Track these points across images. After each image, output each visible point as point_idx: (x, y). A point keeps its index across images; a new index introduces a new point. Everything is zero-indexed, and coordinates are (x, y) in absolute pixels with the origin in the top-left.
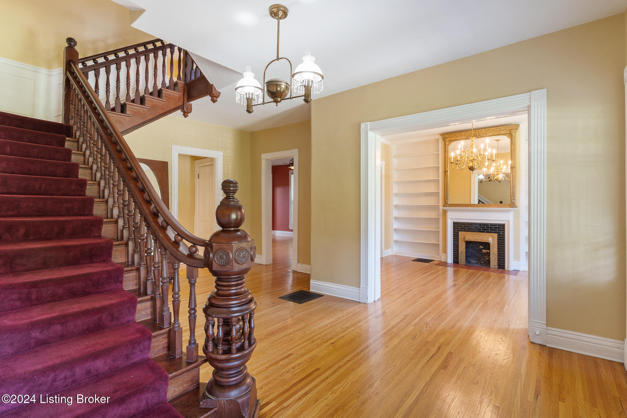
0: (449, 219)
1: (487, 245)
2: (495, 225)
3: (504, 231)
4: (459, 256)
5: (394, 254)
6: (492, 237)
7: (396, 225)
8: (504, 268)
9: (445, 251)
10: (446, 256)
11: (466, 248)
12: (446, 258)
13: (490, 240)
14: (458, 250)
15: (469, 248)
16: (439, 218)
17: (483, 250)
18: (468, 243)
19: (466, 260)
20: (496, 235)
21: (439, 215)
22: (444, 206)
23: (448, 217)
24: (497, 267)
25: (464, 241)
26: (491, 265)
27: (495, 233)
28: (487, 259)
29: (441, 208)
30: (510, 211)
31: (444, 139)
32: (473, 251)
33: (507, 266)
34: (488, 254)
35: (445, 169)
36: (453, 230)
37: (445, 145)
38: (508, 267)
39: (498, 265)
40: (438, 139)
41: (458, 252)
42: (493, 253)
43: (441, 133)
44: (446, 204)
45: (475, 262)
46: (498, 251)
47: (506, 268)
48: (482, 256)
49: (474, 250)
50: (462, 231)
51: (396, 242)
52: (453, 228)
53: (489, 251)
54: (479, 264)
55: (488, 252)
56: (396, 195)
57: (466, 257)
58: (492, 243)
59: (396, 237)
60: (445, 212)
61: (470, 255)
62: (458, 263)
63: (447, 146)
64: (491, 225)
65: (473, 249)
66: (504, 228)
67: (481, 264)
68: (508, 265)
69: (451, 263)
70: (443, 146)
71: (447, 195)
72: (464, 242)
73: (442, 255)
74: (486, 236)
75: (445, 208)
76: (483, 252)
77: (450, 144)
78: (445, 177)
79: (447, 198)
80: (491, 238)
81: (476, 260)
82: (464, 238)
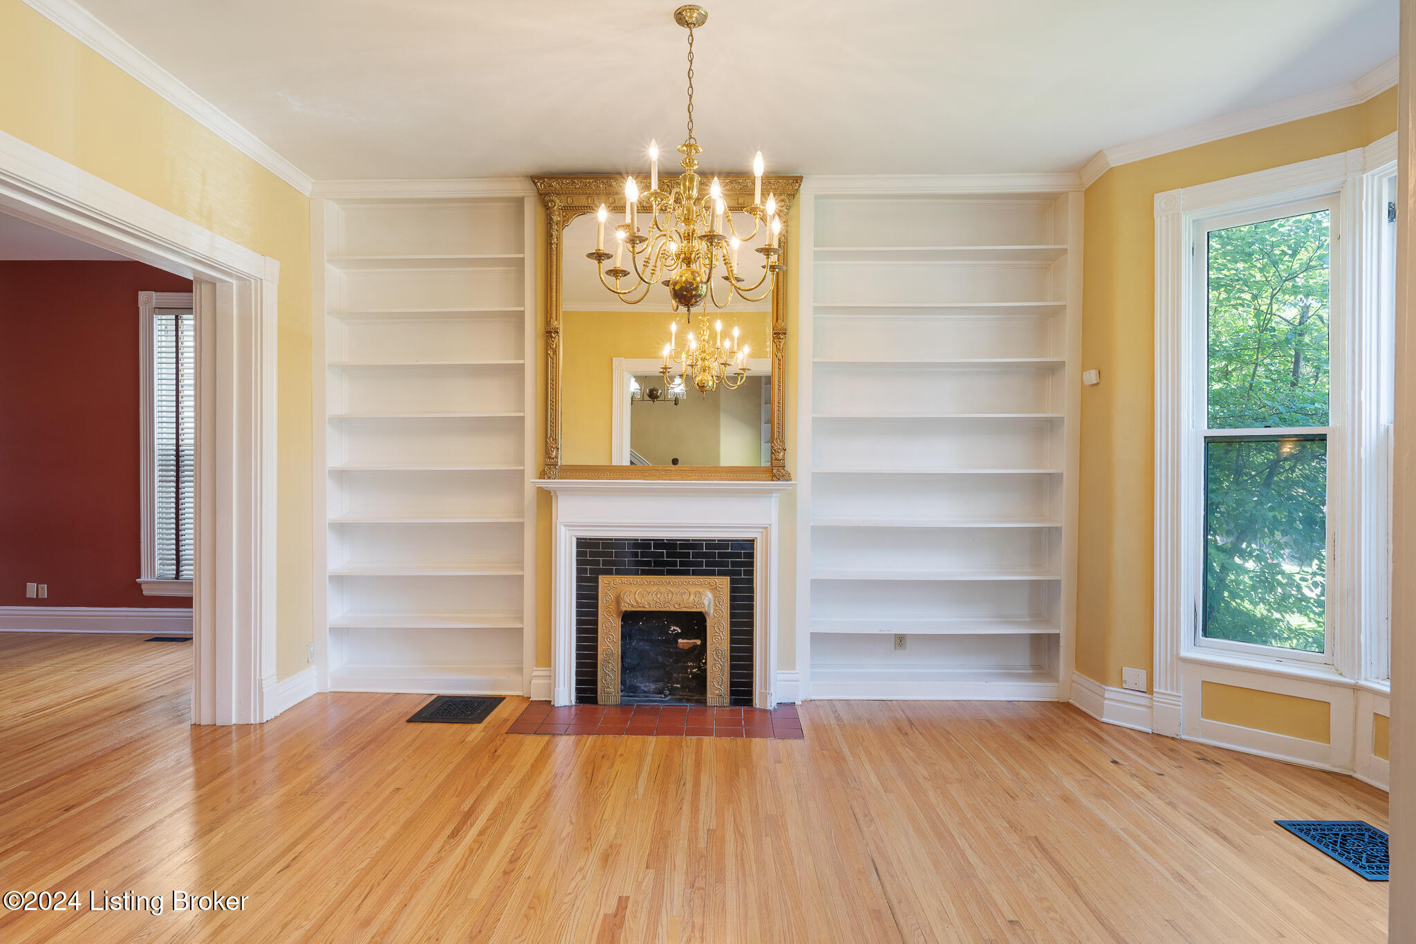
0: (563, 528)
1: (695, 623)
2: (722, 544)
3: (751, 564)
4: (596, 672)
5: (330, 687)
6: (714, 589)
7: (339, 558)
8: (749, 702)
9: (546, 657)
10: (551, 679)
11: (623, 637)
12: (551, 688)
13: (706, 602)
14: (595, 649)
15: (631, 637)
16: (522, 524)
17: (680, 641)
18: (630, 618)
19: (623, 682)
20: (724, 583)
21: (520, 512)
22: (543, 475)
23: (559, 520)
24: (727, 701)
25: (619, 612)
26: (709, 695)
27: (721, 573)
28: (691, 672)
29: (531, 481)
30: (770, 492)
31: (544, 200)
32: (648, 648)
33: (760, 693)
34: (700, 653)
35: (548, 322)
36: (577, 569)
37: (549, 222)
38: (765, 696)
39: (732, 693)
40: (520, 202)
41: (595, 657)
42: (717, 650)
43: (532, 174)
44: (549, 465)
45: (653, 686)
46: (732, 641)
47: (757, 703)
48: (677, 661)
49: (651, 641)
50: (609, 572)
51: (338, 632)
52: (579, 562)
53: (698, 642)
54: (666, 696)
55: (695, 647)
56: (344, 423)
57: (624, 669)
58: (712, 611)
59: (338, 610)
60: (546, 499)
61: (636, 662)
62: (593, 700)
63: (555, 227)
64: (711, 544)
65: (647, 641)
66: (751, 555)
67: (673, 691)
68: (763, 691)
69: (567, 704)
70: (541, 227)
71: (554, 431)
72: (618, 615)
73: (535, 673)
74: (693, 590)
75: (547, 483)
76: (681, 646)
77: (564, 223)
78: (547, 354)
79: (555, 440)
80: (710, 595)
81: (656, 681)
82: (618, 600)
